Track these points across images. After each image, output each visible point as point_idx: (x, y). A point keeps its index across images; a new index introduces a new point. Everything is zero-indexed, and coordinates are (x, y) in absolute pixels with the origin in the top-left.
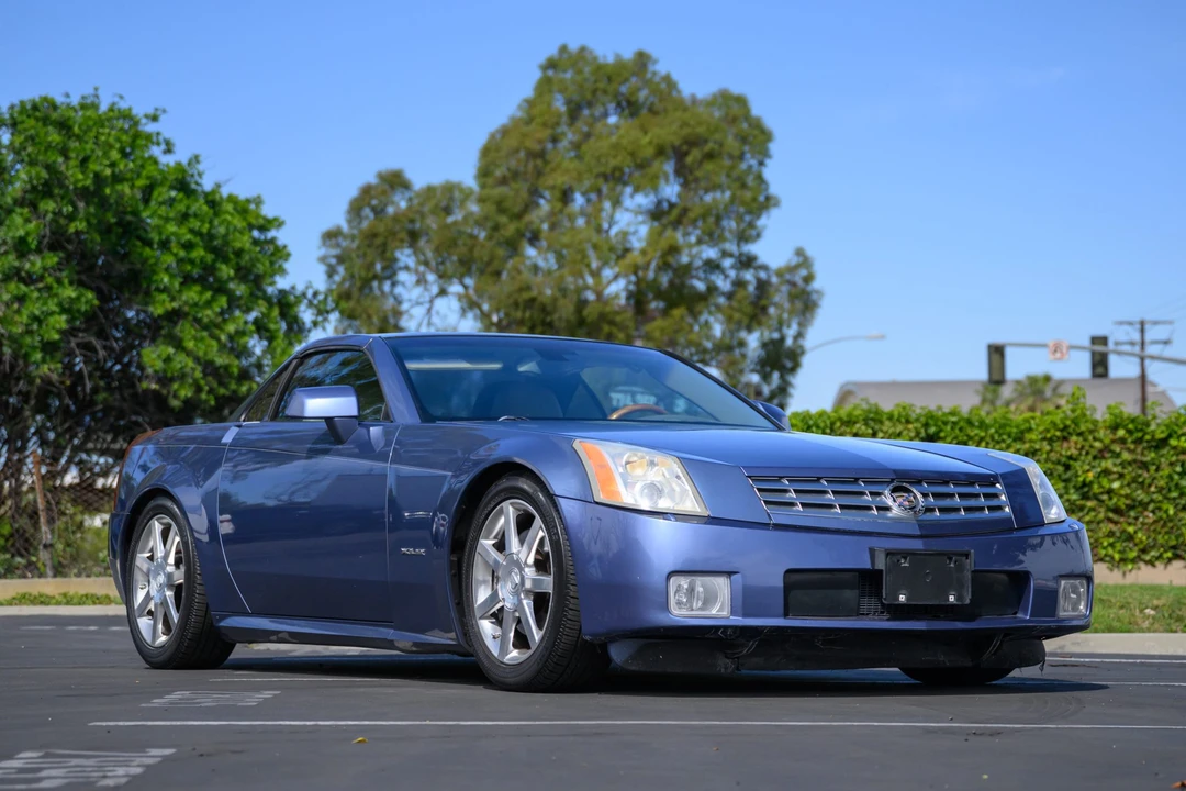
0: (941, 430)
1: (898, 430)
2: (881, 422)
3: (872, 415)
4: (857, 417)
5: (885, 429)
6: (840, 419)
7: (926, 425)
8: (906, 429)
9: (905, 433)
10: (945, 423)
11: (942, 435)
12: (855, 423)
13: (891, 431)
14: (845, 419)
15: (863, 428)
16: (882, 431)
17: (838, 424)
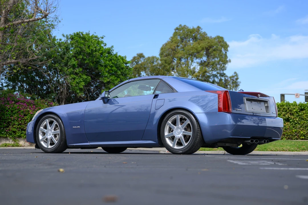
0: (305, 108)
1: (294, 108)
2: (290, 106)
3: (287, 104)
4: (284, 104)
5: (291, 107)
6: (280, 105)
7: (301, 107)
8: (296, 107)
9: (296, 108)
10: (306, 106)
11: (305, 109)
12: (284, 106)
13: (292, 108)
14: (281, 105)
15: (286, 107)
16: (290, 108)
17: (280, 106)
